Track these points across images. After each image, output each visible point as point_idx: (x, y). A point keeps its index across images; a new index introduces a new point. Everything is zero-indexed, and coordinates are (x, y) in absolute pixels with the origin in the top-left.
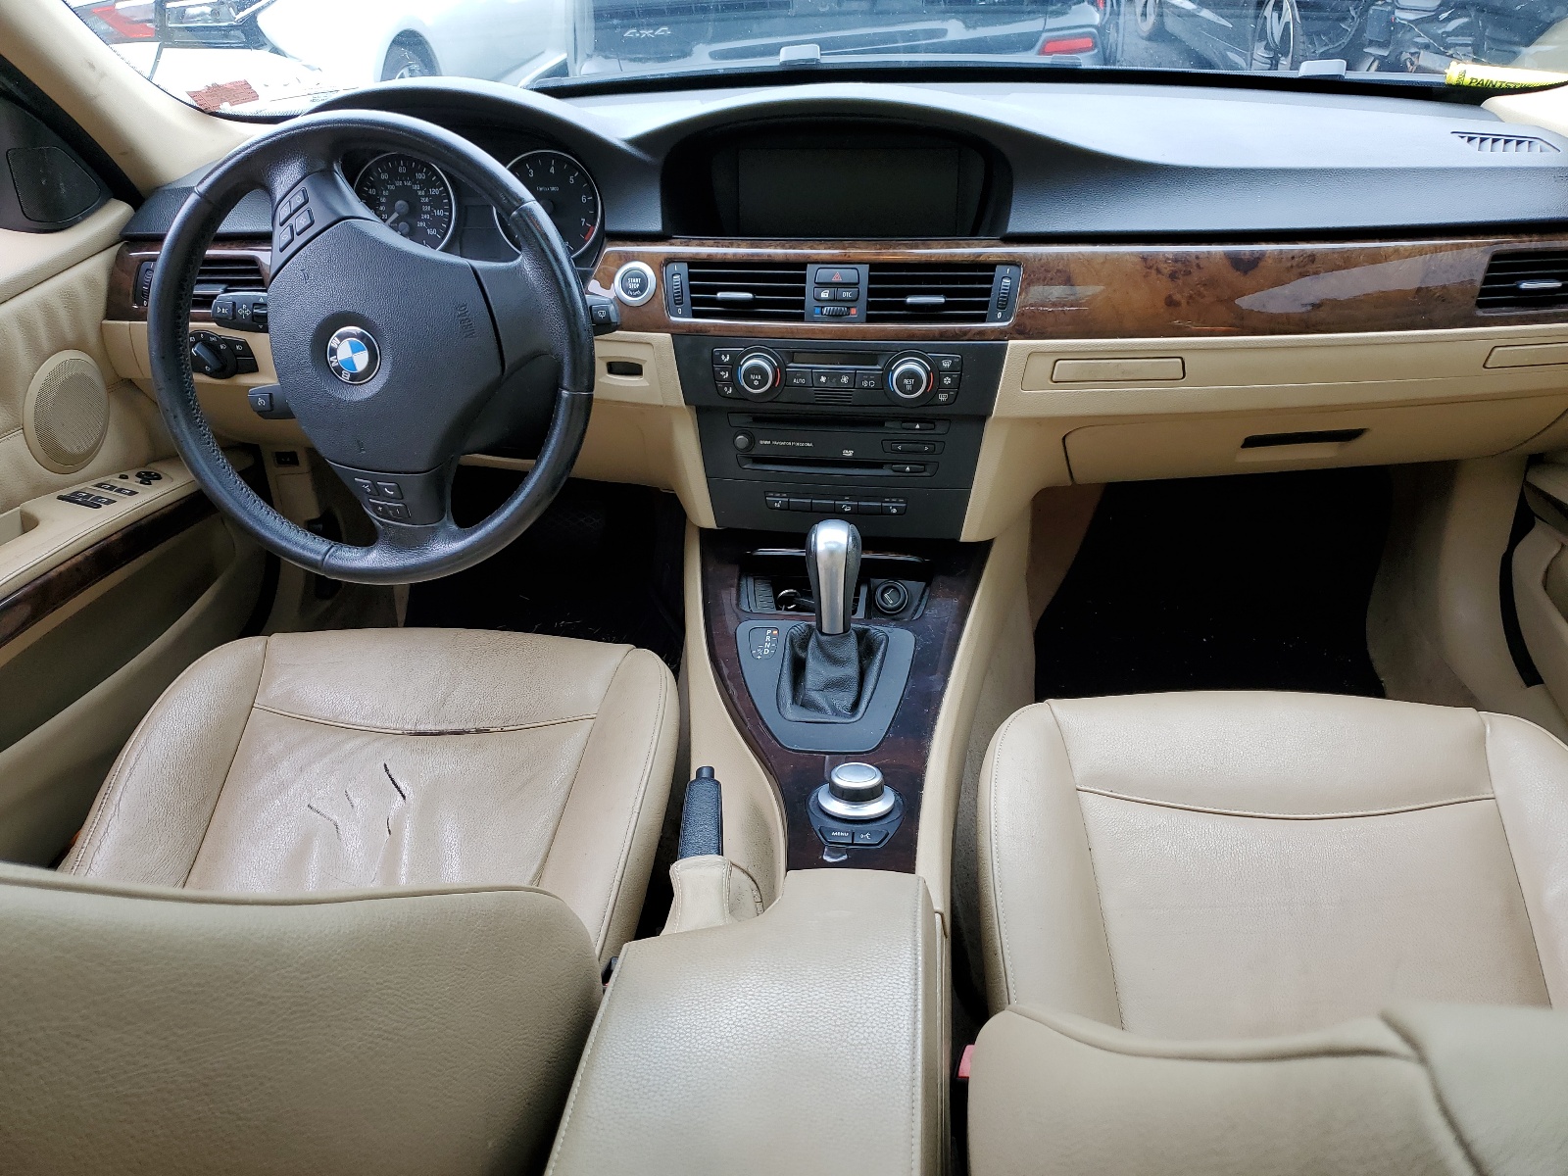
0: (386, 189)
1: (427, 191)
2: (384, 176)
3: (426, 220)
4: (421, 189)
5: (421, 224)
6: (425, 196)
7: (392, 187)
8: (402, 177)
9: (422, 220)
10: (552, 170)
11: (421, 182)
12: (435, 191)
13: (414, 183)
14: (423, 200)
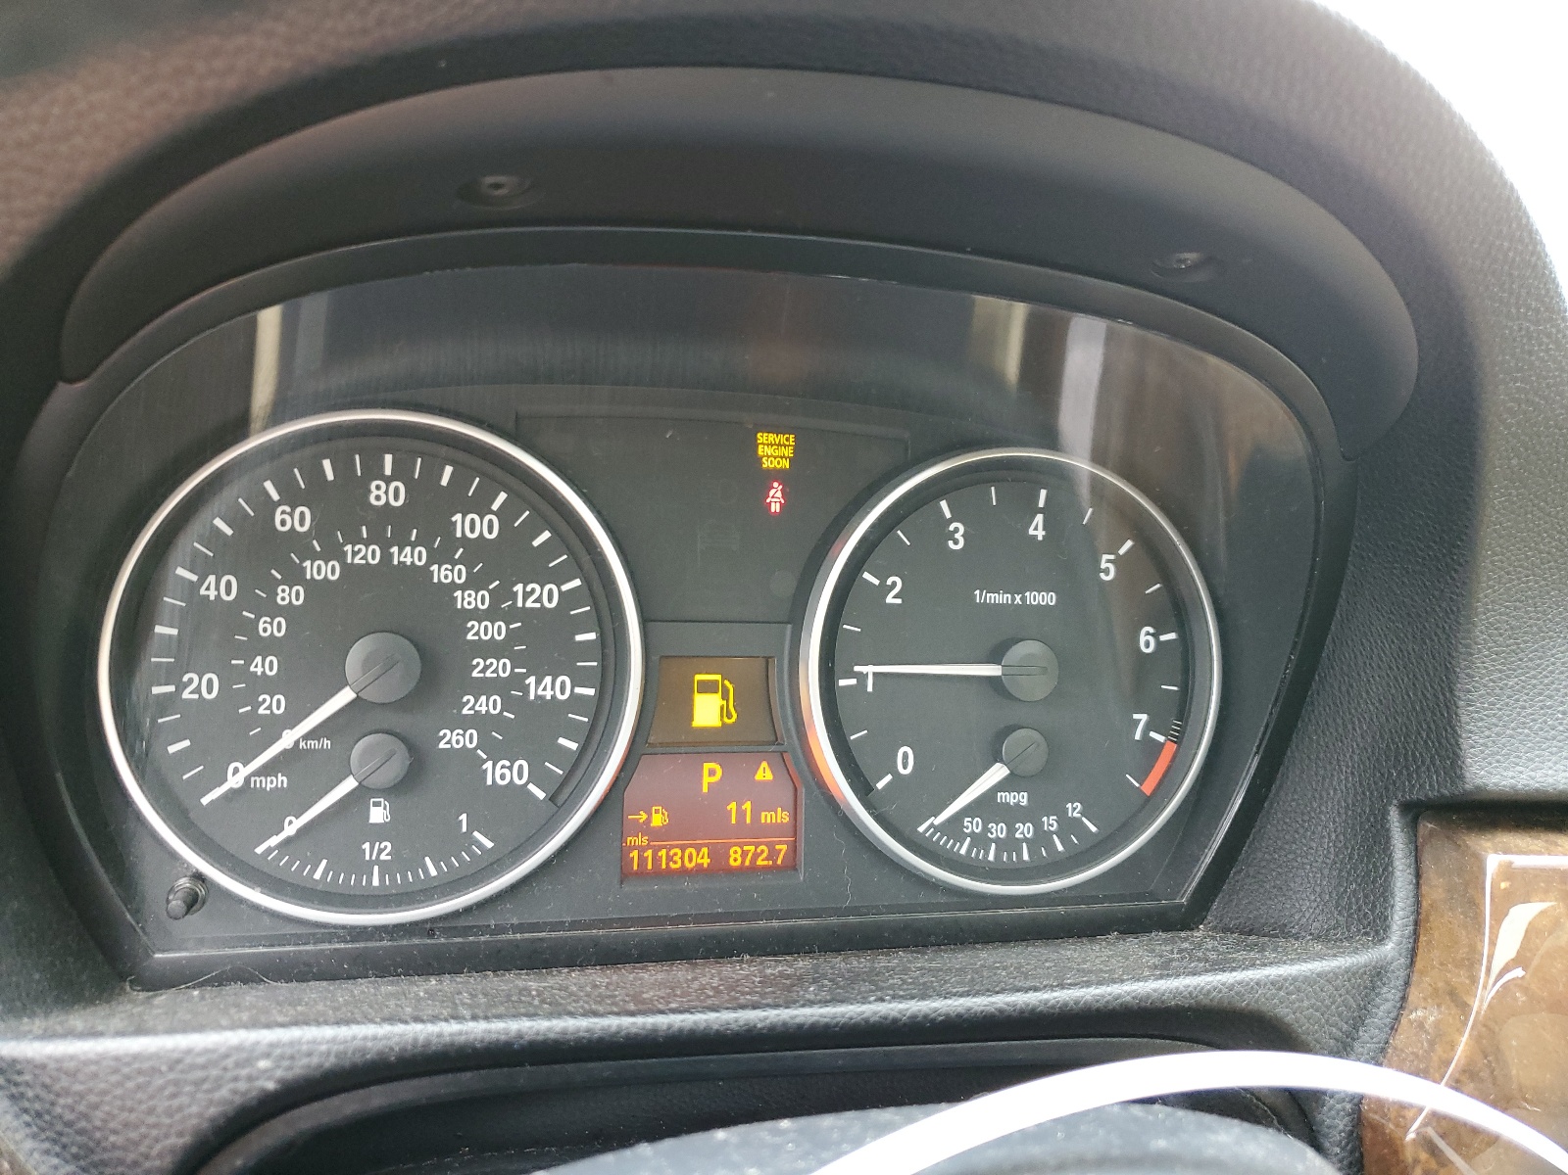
0: (295, 576)
1: (503, 594)
2: (295, 520)
3: (479, 721)
4: (474, 583)
5: (453, 739)
6: (491, 615)
7: (324, 571)
8: (389, 526)
9: (465, 723)
10: (1037, 529)
11: (476, 550)
12: (540, 596)
13: (438, 557)
14: (480, 631)
